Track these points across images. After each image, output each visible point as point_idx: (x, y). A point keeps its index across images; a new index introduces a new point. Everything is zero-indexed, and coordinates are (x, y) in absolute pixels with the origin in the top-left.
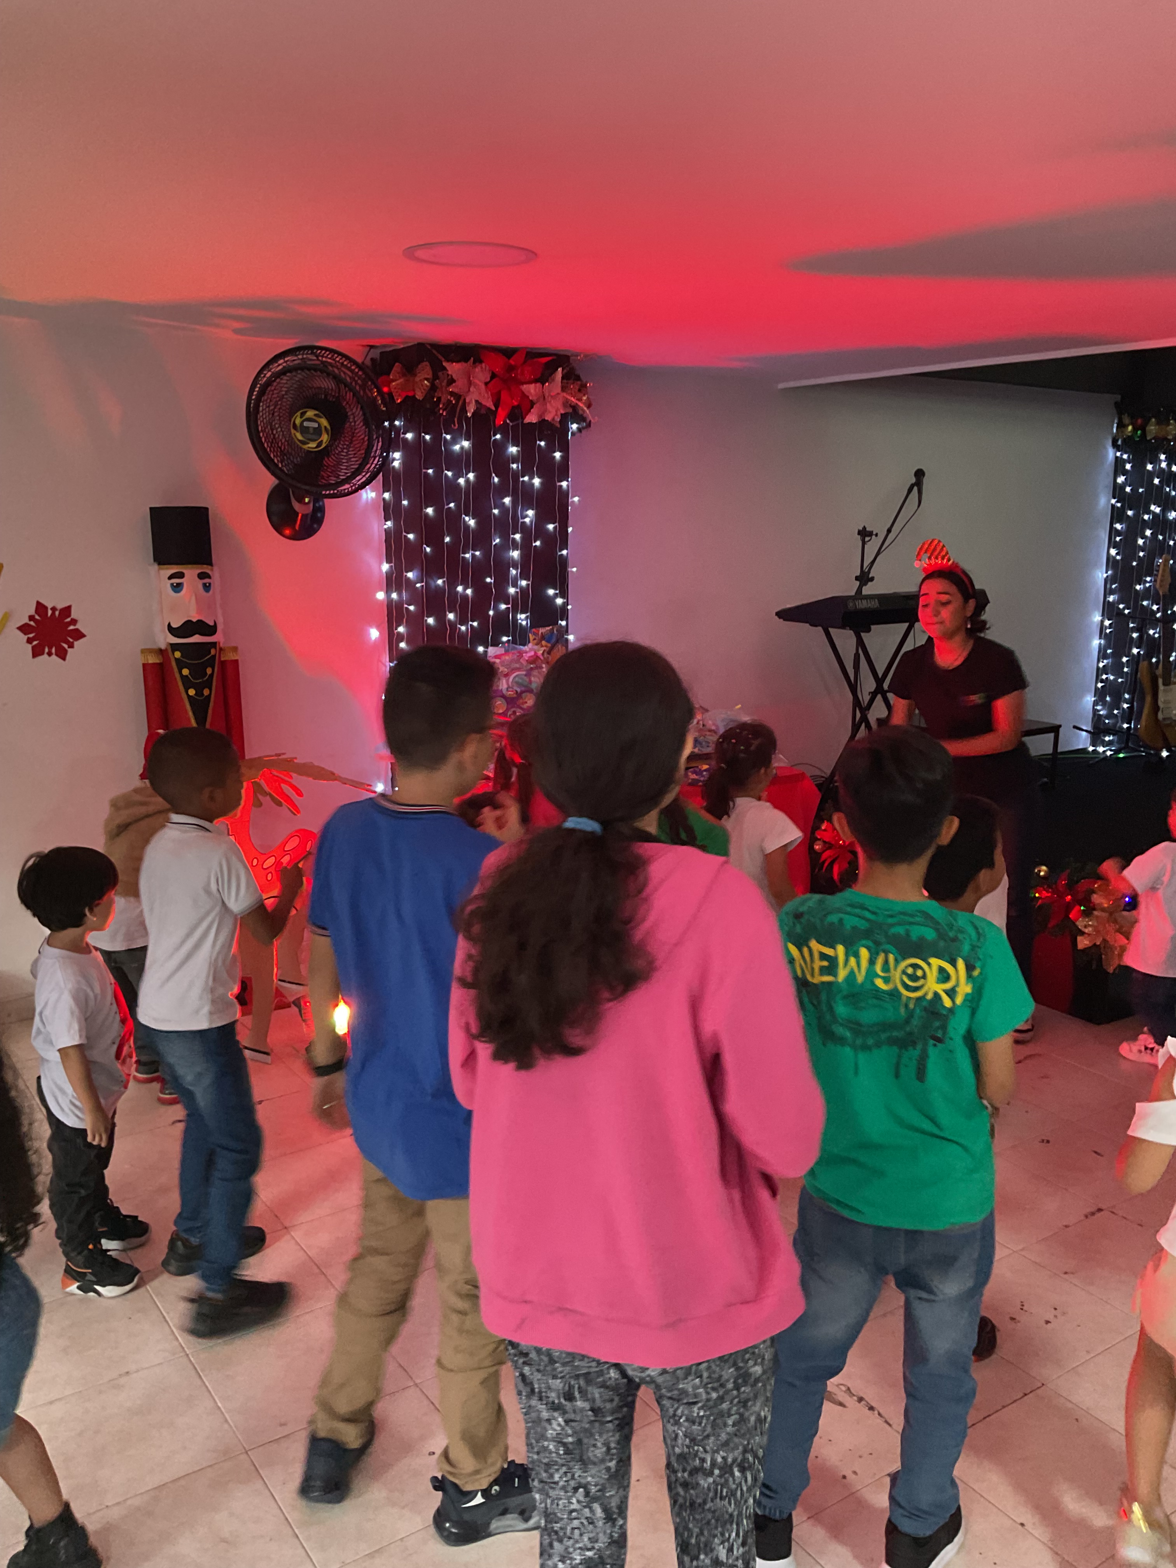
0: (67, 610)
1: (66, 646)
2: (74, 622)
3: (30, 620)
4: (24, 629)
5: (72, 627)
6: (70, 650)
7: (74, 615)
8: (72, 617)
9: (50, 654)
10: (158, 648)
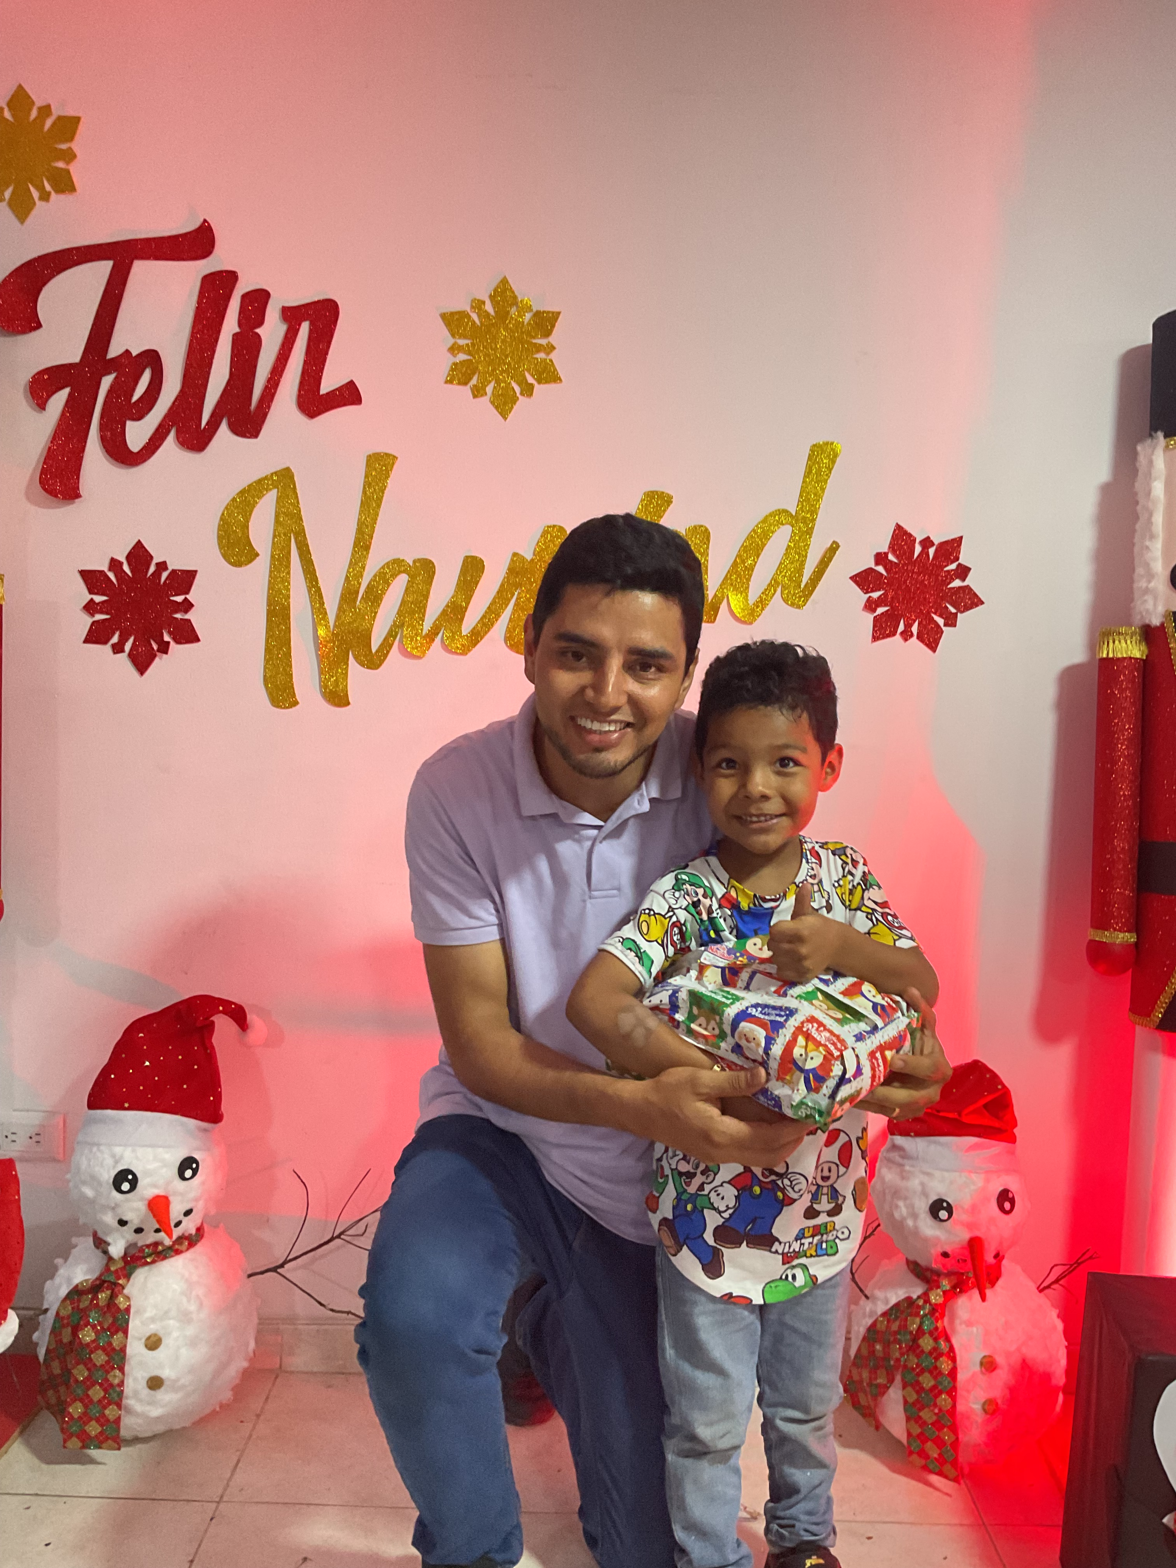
0: (951, 548)
1: (941, 621)
2: (963, 572)
3: (877, 564)
4: (864, 580)
5: (957, 584)
6: (947, 630)
7: (964, 558)
8: (961, 561)
9: (907, 635)
10: (1140, 624)
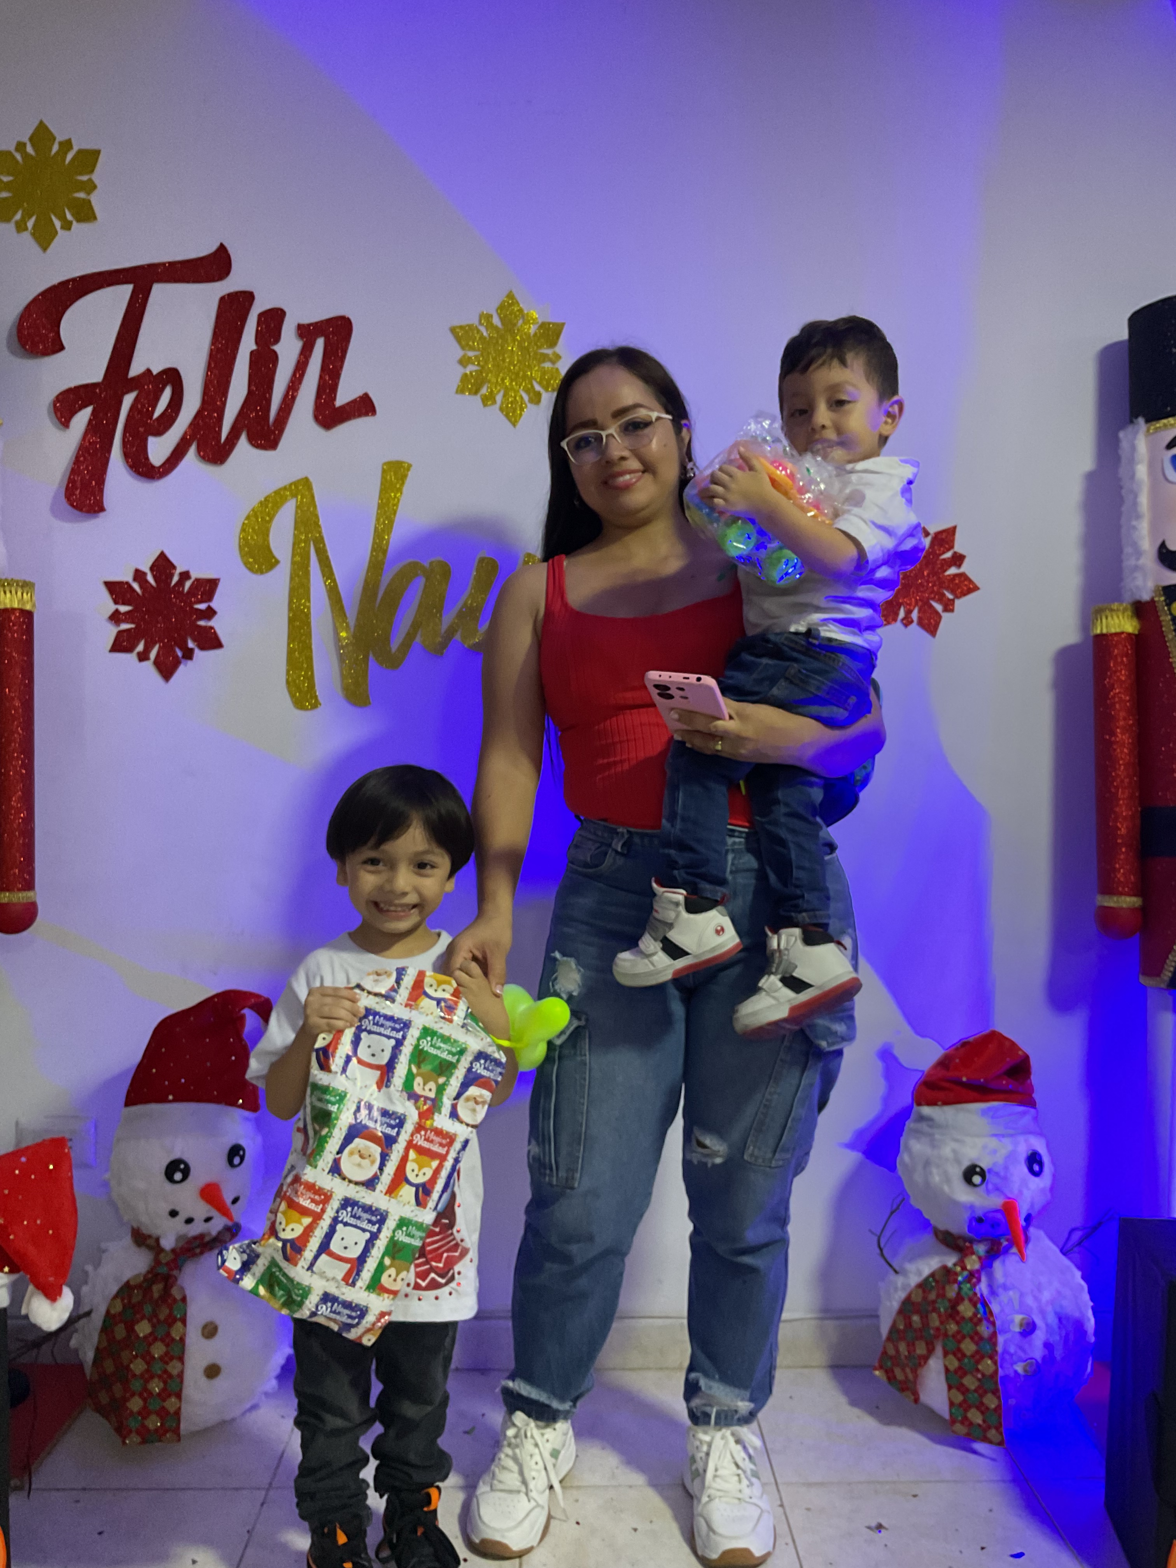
0: (946, 538)
1: (939, 607)
2: (958, 559)
5: (953, 571)
6: (945, 616)
7: (959, 547)
8: (956, 549)
9: (907, 622)
10: (1131, 600)
